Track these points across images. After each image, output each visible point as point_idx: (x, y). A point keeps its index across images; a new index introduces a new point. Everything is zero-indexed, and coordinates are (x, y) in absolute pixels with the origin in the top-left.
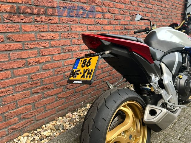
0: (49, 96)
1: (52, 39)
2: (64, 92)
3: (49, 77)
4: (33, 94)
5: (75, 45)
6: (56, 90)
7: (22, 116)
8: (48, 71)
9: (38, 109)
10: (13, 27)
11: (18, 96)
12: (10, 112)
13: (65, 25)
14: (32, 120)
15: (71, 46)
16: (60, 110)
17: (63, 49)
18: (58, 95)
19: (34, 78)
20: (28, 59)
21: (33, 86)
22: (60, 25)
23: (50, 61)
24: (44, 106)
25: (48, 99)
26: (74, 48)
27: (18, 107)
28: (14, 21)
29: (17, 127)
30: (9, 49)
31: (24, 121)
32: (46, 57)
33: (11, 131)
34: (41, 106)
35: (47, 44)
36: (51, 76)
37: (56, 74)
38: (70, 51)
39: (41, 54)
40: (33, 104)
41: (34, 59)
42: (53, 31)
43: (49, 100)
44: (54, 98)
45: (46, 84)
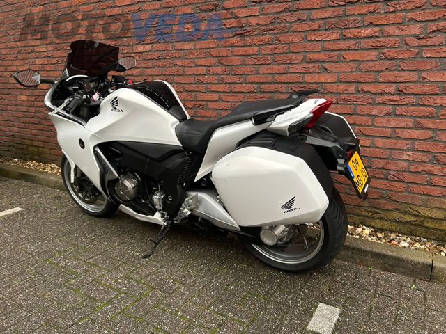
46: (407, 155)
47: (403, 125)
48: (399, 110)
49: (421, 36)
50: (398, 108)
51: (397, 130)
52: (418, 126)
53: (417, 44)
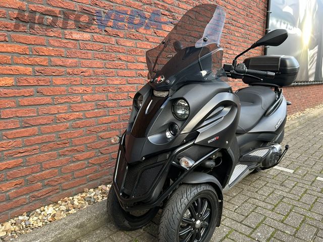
0: (78, 160)
1: (85, 93)
2: (97, 158)
3: (79, 137)
4: (60, 156)
5: (112, 101)
6: (87, 154)
7: (46, 181)
8: (79, 130)
9: (65, 176)
10: (44, 80)
11: (43, 156)
12: (33, 175)
13: (100, 77)
14: (57, 189)
15: (107, 101)
16: (92, 180)
17: (97, 105)
18: (90, 161)
19: (63, 137)
20: (57, 115)
21: (61, 146)
22: (94, 78)
23: (82, 119)
24: (73, 172)
25: (77, 164)
26: (111, 104)
27: (43, 171)
28: (45, 74)
29: (39, 195)
30: (38, 104)
31: (48, 188)
32: (78, 113)
33: (33, 199)
34: (69, 171)
35: (79, 99)
36: (82, 136)
37: (88, 135)
38: (105, 108)
39: (71, 109)
40: (60, 168)
41: (63, 115)
42: (86, 84)
43: (79, 165)
44: (85, 163)
45: (76, 146)
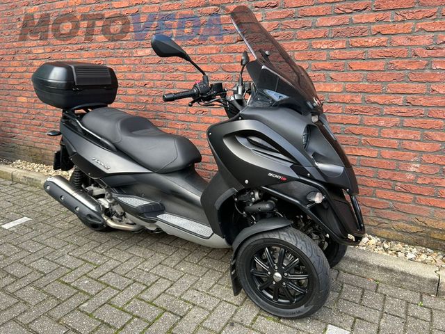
46: (414, 167)
47: (411, 137)
48: (407, 122)
49: (431, 47)
50: (405, 119)
51: (404, 142)
52: (426, 139)
53: (426, 55)
